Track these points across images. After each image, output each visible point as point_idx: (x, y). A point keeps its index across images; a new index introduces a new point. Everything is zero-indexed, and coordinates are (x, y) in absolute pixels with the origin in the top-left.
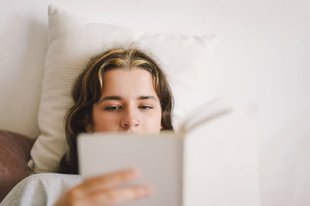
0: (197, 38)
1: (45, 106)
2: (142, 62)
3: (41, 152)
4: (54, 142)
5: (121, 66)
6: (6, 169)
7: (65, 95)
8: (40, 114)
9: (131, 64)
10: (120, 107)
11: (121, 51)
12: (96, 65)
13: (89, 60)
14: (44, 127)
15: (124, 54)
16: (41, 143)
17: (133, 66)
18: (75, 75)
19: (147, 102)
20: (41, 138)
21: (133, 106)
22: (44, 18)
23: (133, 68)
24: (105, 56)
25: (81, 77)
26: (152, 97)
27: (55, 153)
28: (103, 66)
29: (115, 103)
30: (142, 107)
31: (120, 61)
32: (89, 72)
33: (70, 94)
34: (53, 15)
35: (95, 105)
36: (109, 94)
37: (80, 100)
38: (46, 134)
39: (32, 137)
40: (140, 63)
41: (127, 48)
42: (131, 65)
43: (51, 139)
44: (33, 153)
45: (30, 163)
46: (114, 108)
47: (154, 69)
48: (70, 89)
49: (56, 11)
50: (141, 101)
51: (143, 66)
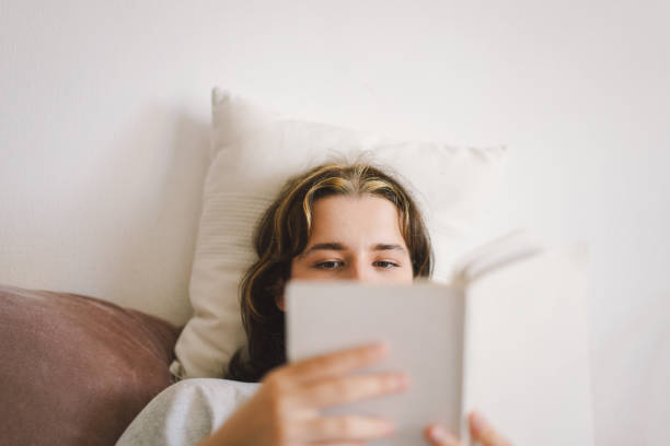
0: (475, 152)
1: (204, 264)
2: (381, 184)
3: (195, 347)
4: (219, 328)
5: (343, 192)
6: (134, 375)
7: (240, 245)
8: (193, 279)
9: (361, 187)
10: (341, 264)
11: (342, 166)
12: (302, 187)
13: (283, 184)
14: (200, 300)
15: (349, 172)
16: (195, 330)
17: (365, 191)
18: (260, 209)
19: (389, 256)
20: (195, 322)
21: (364, 260)
22: (204, 109)
23: (364, 194)
24: (315, 174)
25: (271, 213)
26: (398, 247)
27: (220, 349)
28: (312, 190)
29: (333, 256)
30: (380, 264)
31: (343, 182)
34: (220, 103)
35: (296, 259)
36: (323, 240)
37: (269, 250)
38: (203, 314)
39: (174, 321)
40: (377, 187)
41: (351, 162)
42: (362, 191)
43: (214, 323)
44: (180, 348)
45: (174, 367)
46: (330, 264)
47: (399, 197)
48: (250, 234)
49: (226, 98)
50: (378, 252)
51: (382, 192)
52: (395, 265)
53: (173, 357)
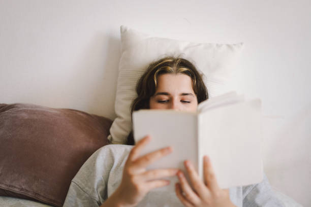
0: (229, 46)
1: (119, 97)
2: (185, 69)
3: (116, 130)
4: (124, 122)
5: (170, 72)
7: (132, 90)
8: (116, 102)
9: (177, 70)
10: (168, 101)
11: (170, 60)
12: (153, 71)
14: (119, 113)
15: (171, 64)
16: (118, 124)
17: (179, 72)
18: (138, 76)
19: (187, 98)
20: (117, 120)
21: (176, 99)
22: (118, 35)
23: (178, 74)
24: (160, 64)
26: (191, 94)
27: (125, 131)
28: (158, 71)
29: (165, 98)
30: (183, 101)
32: (148, 75)
33: (134, 89)
34: (124, 32)
36: (161, 91)
38: (120, 117)
39: (111, 118)
40: (183, 71)
42: (177, 72)
43: (122, 120)
44: (111, 130)
45: (109, 137)
48: (135, 85)
49: (126, 30)
50: (182, 96)
51: (185, 73)
52: (189, 102)
53: (109, 134)
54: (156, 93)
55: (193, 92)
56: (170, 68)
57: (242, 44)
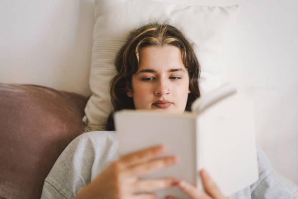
0: (221, 8)
1: (95, 71)
2: (173, 39)
3: (94, 110)
4: (103, 102)
5: (154, 44)
6: (65, 126)
7: (110, 63)
8: (91, 77)
9: (163, 41)
10: (154, 78)
11: (155, 29)
13: (129, 34)
14: (94, 90)
16: (93, 102)
17: (165, 43)
19: (176, 74)
20: (92, 98)
21: (164, 77)
23: (164, 45)
24: (141, 34)
26: (181, 70)
27: (104, 111)
28: (139, 44)
29: (150, 75)
30: (172, 78)
36: (145, 68)
38: (96, 95)
39: (86, 95)
40: (170, 41)
42: (163, 43)
43: (99, 100)
44: (87, 110)
45: (84, 119)
46: (149, 79)
48: (114, 58)
50: (171, 73)
51: (173, 44)
52: (179, 78)
53: (84, 114)
54: (139, 70)
55: (183, 67)
56: (154, 39)
57: (237, 6)
